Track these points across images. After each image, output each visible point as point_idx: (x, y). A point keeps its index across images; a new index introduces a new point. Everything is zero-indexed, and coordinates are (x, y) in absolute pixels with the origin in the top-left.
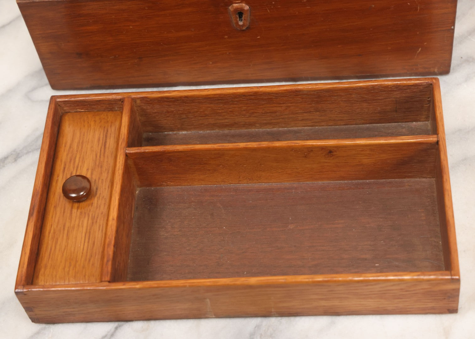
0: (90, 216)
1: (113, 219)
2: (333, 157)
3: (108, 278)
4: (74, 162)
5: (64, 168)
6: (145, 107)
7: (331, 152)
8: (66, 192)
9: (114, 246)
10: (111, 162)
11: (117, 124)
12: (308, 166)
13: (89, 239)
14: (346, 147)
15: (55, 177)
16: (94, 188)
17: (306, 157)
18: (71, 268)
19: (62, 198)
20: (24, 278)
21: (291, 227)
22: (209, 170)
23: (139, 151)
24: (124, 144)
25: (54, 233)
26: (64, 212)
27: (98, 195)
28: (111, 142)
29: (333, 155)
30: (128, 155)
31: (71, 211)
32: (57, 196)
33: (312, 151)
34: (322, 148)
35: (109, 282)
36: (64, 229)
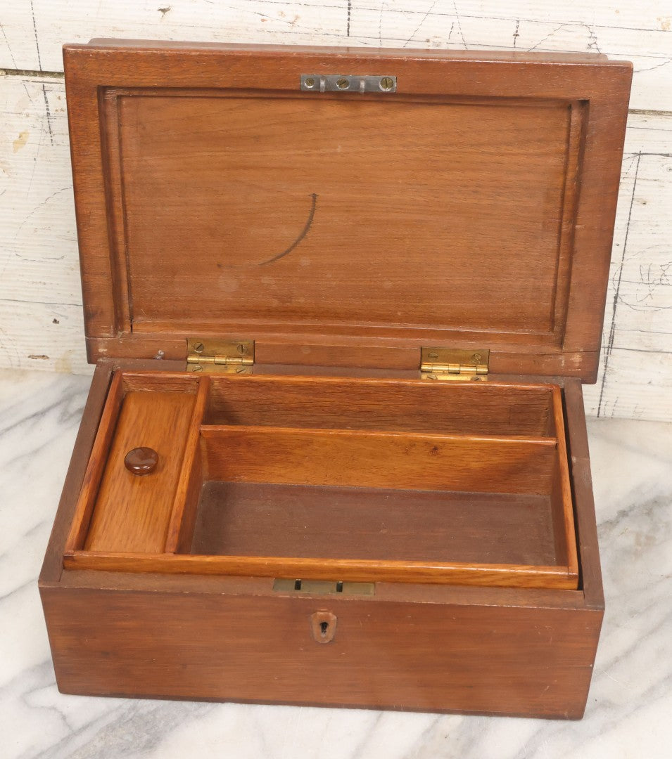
0: (155, 491)
1: (182, 492)
2: (436, 457)
3: (173, 550)
4: (139, 438)
5: (127, 444)
6: (222, 392)
7: (436, 449)
8: (129, 466)
9: (182, 519)
10: (181, 440)
11: (191, 404)
12: (407, 466)
13: (152, 514)
14: (453, 443)
15: (115, 453)
16: (161, 463)
17: (406, 453)
18: (130, 541)
19: (125, 473)
20: (74, 542)
21: (383, 531)
22: (293, 463)
23: (215, 430)
24: (199, 421)
25: (111, 505)
26: (124, 486)
27: (164, 471)
28: (183, 422)
29: (438, 454)
30: (202, 433)
31: (132, 486)
32: (116, 469)
33: (415, 445)
34: (427, 443)
35: (174, 553)
36: (123, 502)
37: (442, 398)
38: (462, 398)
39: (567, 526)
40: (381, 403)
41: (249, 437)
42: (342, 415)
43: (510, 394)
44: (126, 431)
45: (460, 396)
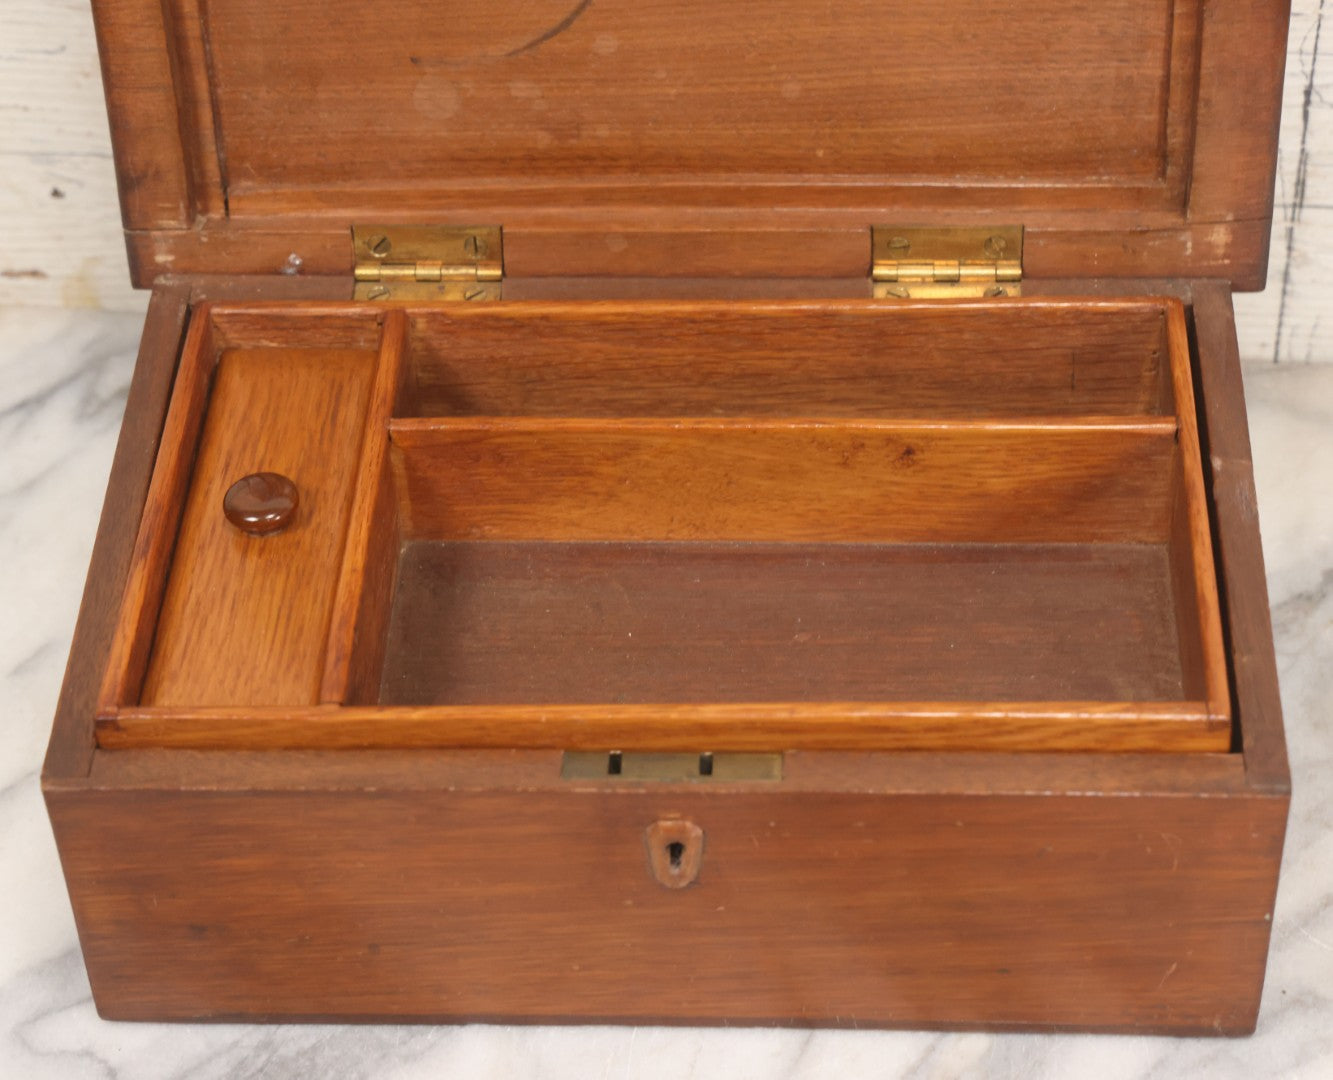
0: (293, 569)
1: (354, 570)
2: (912, 469)
3: (337, 697)
4: (254, 452)
5: (227, 465)
6: (435, 344)
7: (909, 452)
8: (233, 516)
9: (355, 629)
10: (348, 455)
11: (366, 373)
12: (848, 492)
13: (289, 619)
14: (948, 439)
15: (203, 485)
16: (304, 507)
17: (845, 464)
18: (242, 679)
19: (226, 533)
20: (119, 690)
21: (800, 638)
22: (596, 494)
23: (421, 427)
24: (384, 411)
25: (198, 603)
26: (225, 559)
27: (313, 524)
28: (350, 413)
29: (914, 462)
30: (394, 436)
31: (243, 563)
32: (206, 525)
33: (863, 445)
34: (890, 439)
35: (342, 704)
36: (224, 596)
37: (922, 339)
38: (966, 336)
39: (1202, 612)
40: (786, 354)
41: (499, 440)
42: (701, 384)
43: (1072, 322)
44: (225, 437)
45: (960, 331)
